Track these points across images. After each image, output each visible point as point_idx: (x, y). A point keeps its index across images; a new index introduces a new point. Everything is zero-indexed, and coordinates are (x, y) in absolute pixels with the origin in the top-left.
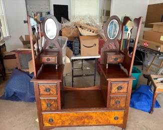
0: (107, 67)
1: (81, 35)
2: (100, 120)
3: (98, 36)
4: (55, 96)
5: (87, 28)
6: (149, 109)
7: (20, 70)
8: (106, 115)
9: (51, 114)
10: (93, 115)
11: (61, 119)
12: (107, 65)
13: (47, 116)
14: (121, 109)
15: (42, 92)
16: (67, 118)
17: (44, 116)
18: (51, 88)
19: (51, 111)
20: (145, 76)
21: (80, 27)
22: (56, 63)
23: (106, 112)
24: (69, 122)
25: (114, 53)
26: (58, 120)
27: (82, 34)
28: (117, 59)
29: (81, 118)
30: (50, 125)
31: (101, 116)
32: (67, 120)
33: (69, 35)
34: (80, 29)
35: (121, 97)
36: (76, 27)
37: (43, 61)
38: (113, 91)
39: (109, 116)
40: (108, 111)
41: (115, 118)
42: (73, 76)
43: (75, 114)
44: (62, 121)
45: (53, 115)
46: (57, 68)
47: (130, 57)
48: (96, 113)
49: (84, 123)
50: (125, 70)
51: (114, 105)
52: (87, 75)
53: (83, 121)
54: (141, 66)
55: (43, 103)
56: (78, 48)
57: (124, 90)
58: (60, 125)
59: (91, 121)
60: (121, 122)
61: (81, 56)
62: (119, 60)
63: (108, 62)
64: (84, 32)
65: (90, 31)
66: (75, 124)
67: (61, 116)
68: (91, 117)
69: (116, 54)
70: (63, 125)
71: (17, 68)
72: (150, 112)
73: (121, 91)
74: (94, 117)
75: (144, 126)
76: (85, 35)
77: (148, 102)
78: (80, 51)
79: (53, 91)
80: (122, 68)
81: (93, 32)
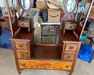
0: (64, 32)
1: (48, 8)
2: (56, 67)
3: (60, 9)
4: (26, 50)
5: (53, 3)
6: (89, 60)
7: (8, 29)
8: (60, 64)
9: (24, 61)
10: (52, 63)
11: (30, 64)
12: (64, 30)
13: (22, 62)
14: (71, 61)
15: (17, 47)
16: (35, 64)
17: (19, 62)
18: (23, 45)
19: (23, 59)
20: (88, 38)
21: (48, 2)
22: (29, 27)
23: (61, 62)
24: (36, 67)
25: (70, 22)
26: (28, 65)
27: (50, 7)
28: (72, 27)
29: (44, 65)
30: (23, 67)
31: (57, 64)
32: (35, 65)
33: (41, 8)
34: (48, 4)
35: (72, 53)
36: (46, 2)
37: (19, 25)
38: (66, 50)
39: (62, 65)
40: (62, 62)
41: (66, 66)
42: (42, 36)
43: (40, 62)
44: (31, 65)
45: (25, 62)
46: (29, 31)
47: (82, 26)
48: (54, 62)
49: (45, 67)
50: (77, 35)
51: (66, 58)
52: (51, 36)
53: (45, 66)
54: (87, 31)
55: (18, 54)
56: (46, 17)
57: (74, 49)
58: (30, 68)
59: (50, 67)
60: (70, 69)
61: (48, 23)
62: (73, 28)
63: (65, 29)
64: (51, 6)
65: (55, 5)
66: (39, 68)
67: (31, 62)
68: (50, 65)
69: (71, 23)
70: (32, 68)
71: (6, 28)
72: (89, 62)
73: (72, 50)
74: (52, 65)
75: (85, 71)
76: (51, 8)
77: (89, 56)
78: (47, 19)
79: (25, 47)
80: (75, 33)
81: (57, 6)
